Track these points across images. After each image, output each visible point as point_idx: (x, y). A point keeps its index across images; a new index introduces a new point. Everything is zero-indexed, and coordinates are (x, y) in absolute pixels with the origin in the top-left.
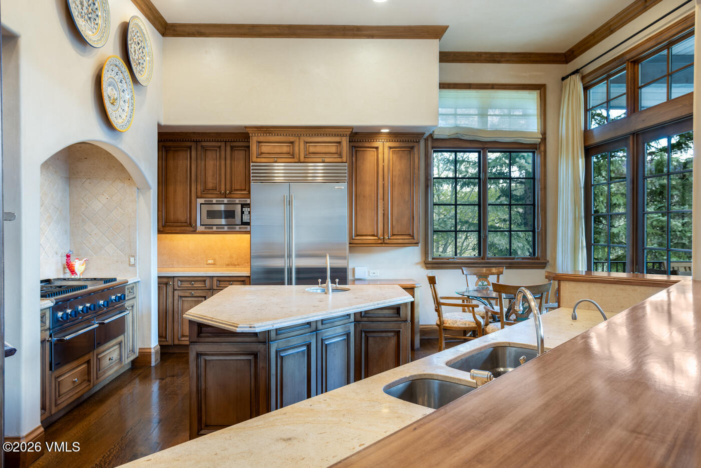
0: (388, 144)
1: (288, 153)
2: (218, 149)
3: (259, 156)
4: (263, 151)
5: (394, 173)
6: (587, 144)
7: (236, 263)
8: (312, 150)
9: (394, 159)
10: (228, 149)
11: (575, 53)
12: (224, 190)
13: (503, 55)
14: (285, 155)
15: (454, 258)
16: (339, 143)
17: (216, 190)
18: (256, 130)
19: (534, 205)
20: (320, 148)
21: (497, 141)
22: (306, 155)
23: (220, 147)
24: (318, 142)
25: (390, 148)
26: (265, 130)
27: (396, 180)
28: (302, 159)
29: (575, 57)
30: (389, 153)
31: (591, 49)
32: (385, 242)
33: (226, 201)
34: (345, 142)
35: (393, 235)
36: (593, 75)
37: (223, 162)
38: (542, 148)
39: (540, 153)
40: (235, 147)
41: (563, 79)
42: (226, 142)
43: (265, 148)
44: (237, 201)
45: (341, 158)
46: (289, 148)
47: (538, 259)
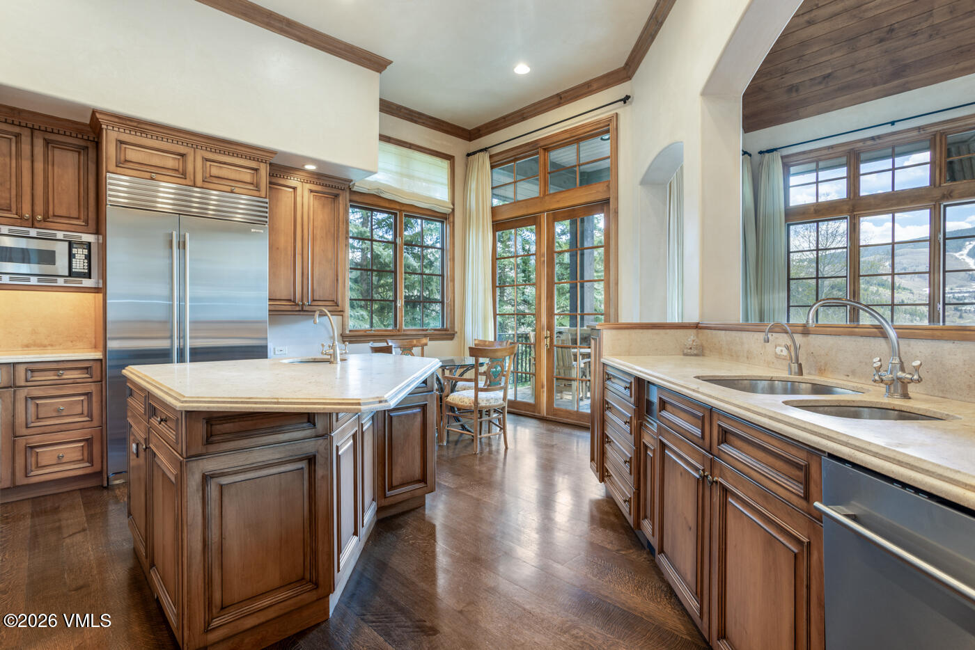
0: (308, 186)
1: (175, 170)
2: (14, 138)
3: (121, 165)
4: (129, 158)
5: (315, 223)
6: (495, 219)
7: (46, 342)
8: (215, 171)
9: (316, 206)
10: (39, 144)
11: (481, 132)
12: (30, 213)
13: (421, 115)
14: (170, 171)
15: (371, 330)
16: (256, 170)
17: (10, 211)
18: (117, 120)
19: (442, 276)
20: (226, 172)
21: (416, 205)
22: (206, 178)
23: (18, 136)
24: (225, 163)
25: (311, 191)
26: (135, 124)
27: (318, 233)
28: (199, 182)
29: (480, 136)
30: (309, 198)
31: (498, 132)
32: (304, 309)
33: (33, 232)
34: (264, 170)
35: (314, 300)
36: (503, 155)
37: (26, 165)
38: (451, 219)
39: (449, 223)
40: (53, 142)
41: (469, 155)
42: (32, 129)
43: (132, 154)
44: (60, 235)
45: (259, 191)
46: (177, 162)
47: (446, 330)
